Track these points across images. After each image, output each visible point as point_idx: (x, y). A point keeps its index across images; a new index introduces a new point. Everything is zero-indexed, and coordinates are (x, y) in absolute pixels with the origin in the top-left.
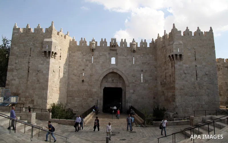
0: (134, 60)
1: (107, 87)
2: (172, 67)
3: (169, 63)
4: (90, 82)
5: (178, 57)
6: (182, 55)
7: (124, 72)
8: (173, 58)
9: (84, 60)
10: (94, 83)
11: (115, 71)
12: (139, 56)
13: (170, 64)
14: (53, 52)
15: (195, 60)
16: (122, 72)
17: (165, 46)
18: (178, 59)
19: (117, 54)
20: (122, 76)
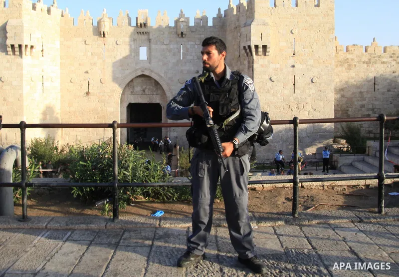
0: (182, 51)
1: (132, 102)
2: (248, 69)
3: (244, 60)
4: (102, 94)
5: (260, 50)
6: (268, 47)
7: (163, 75)
8: (251, 51)
9: (89, 54)
10: (109, 96)
11: (147, 73)
12: (192, 43)
13: (246, 62)
14: (26, 46)
15: (294, 54)
16: (159, 75)
17: (239, 26)
18: (259, 53)
19: (150, 40)
20: (159, 82)
